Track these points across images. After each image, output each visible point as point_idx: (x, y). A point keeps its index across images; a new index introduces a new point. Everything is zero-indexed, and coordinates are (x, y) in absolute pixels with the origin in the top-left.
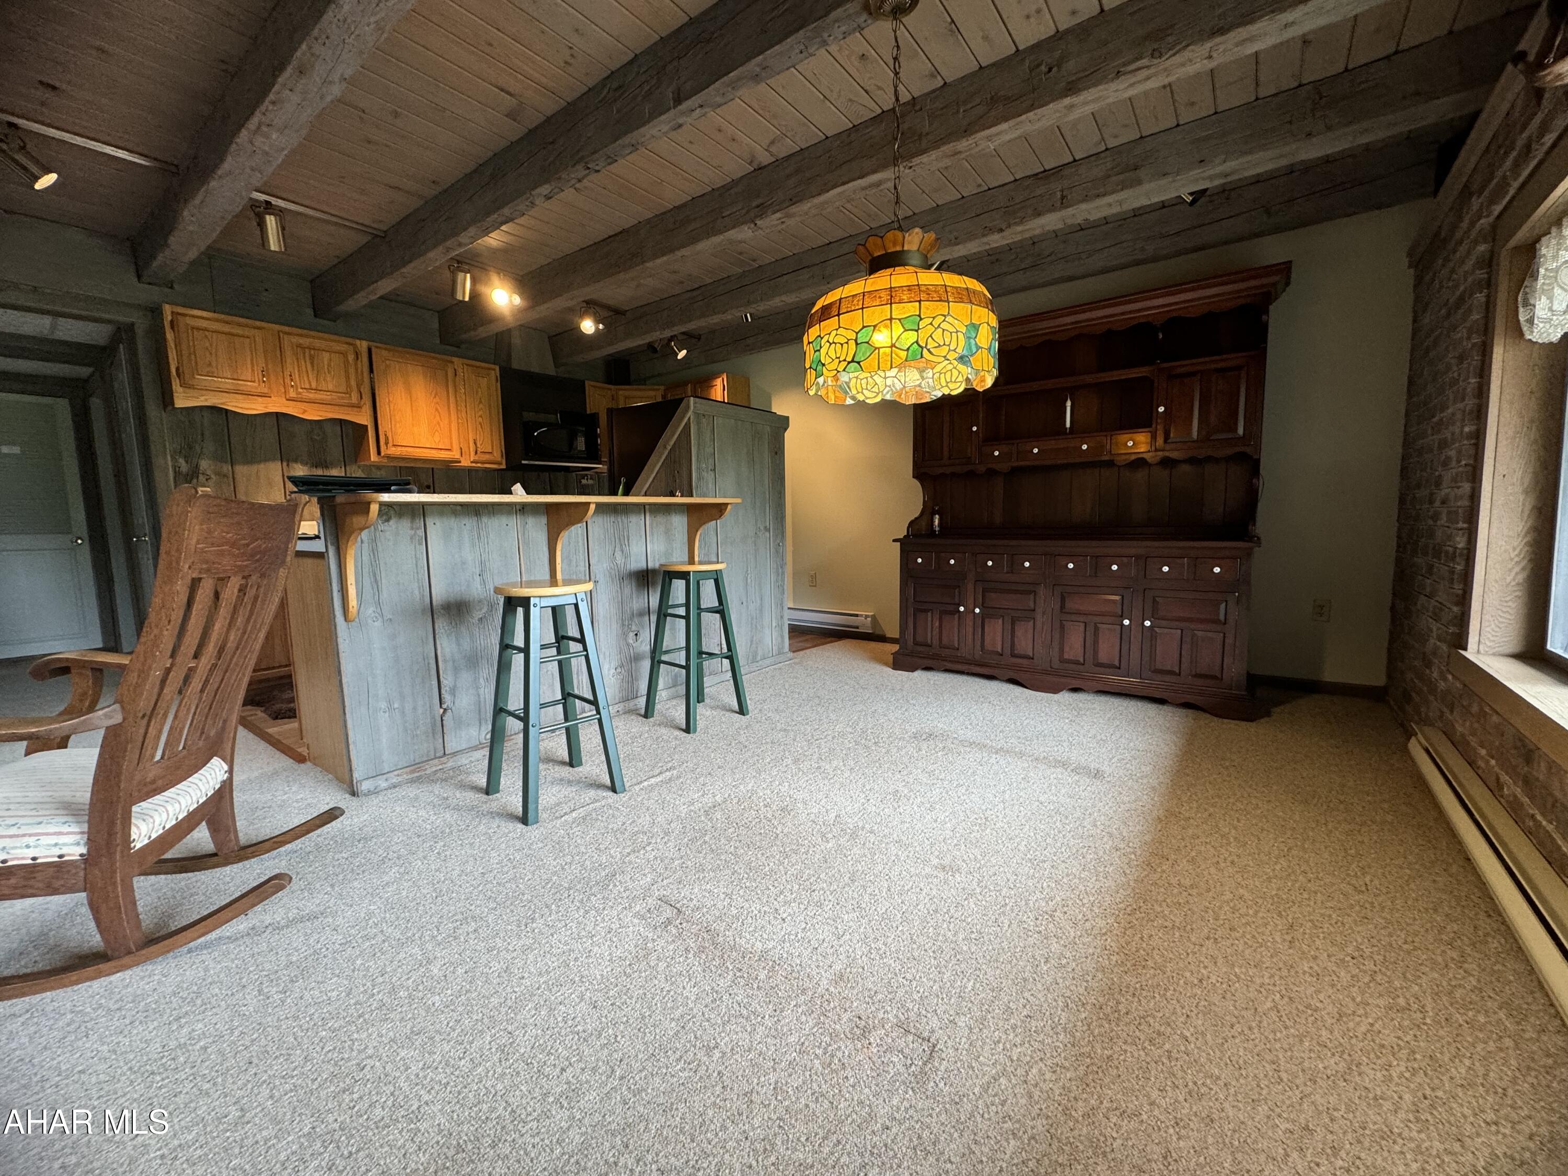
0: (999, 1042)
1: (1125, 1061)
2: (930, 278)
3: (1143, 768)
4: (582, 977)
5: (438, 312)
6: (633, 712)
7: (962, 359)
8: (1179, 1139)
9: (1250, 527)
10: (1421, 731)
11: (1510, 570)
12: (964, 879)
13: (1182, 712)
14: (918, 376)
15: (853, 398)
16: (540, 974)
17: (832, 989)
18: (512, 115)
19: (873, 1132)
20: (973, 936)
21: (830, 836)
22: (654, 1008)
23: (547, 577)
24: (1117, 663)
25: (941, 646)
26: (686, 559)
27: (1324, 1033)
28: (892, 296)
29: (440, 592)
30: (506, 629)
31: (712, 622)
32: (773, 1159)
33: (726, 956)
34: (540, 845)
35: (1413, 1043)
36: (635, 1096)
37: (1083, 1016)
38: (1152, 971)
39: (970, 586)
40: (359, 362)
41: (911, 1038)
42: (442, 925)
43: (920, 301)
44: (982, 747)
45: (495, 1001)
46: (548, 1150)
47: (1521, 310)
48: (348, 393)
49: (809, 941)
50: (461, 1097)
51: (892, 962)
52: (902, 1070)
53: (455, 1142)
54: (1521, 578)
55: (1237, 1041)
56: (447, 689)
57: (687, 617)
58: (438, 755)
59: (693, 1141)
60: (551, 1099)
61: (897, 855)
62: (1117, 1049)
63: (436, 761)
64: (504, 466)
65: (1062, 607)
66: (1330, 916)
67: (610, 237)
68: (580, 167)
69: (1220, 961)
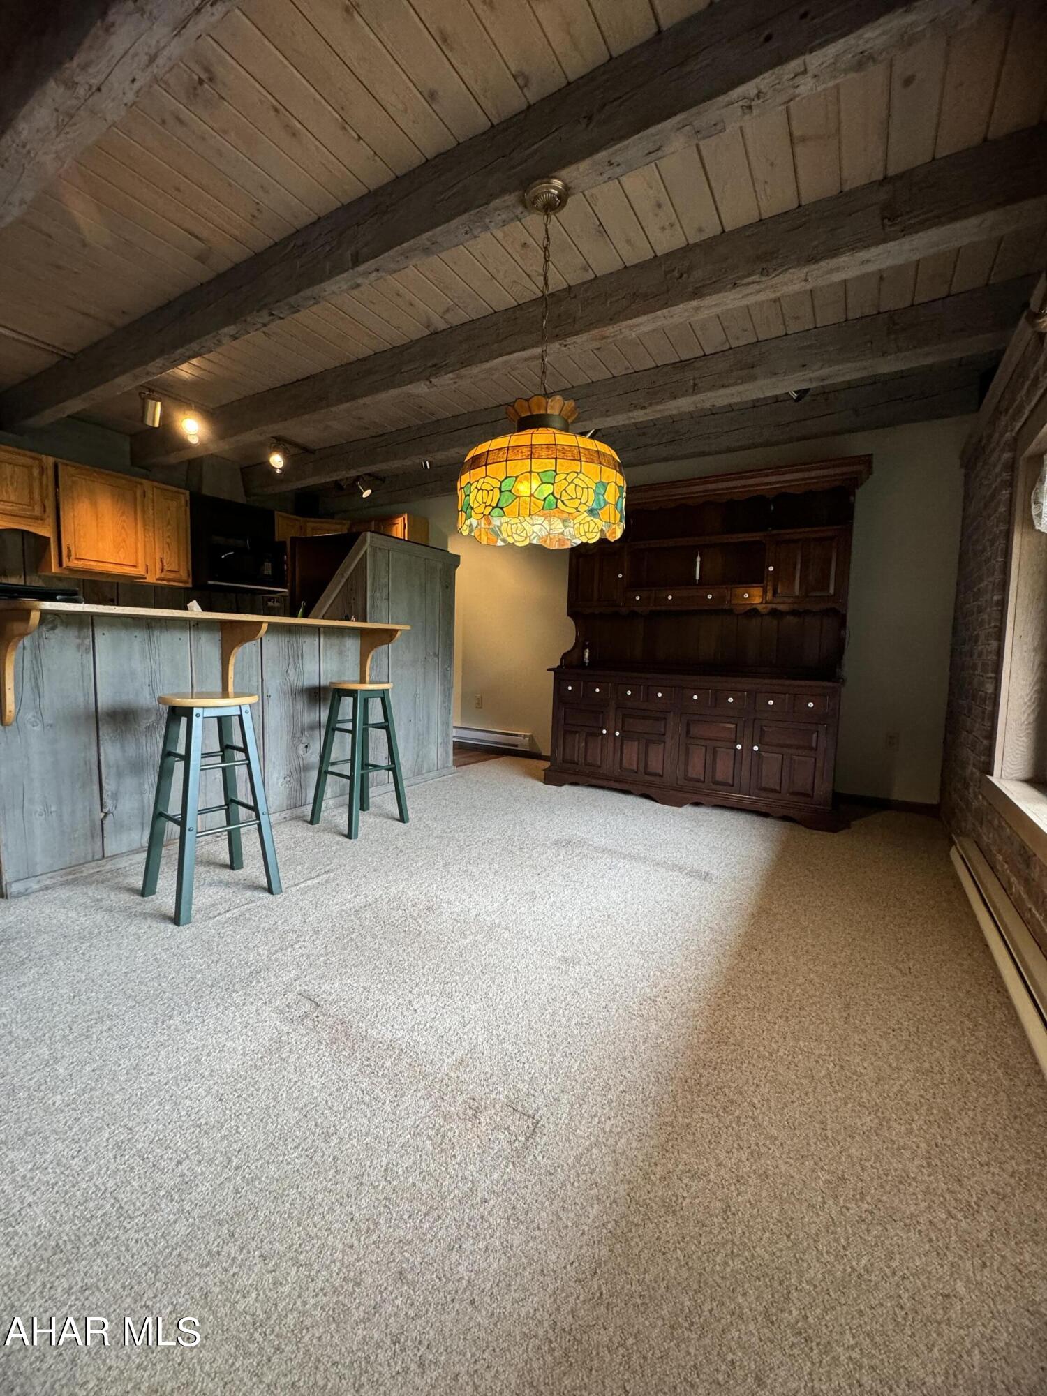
0: (595, 1116)
1: (701, 1127)
2: (565, 439)
3: (745, 871)
4: (212, 1071)
5: (131, 436)
6: (300, 818)
7: (591, 512)
8: (739, 1194)
9: (837, 670)
10: (960, 842)
11: (1024, 712)
12: (582, 970)
13: (780, 823)
14: (561, 526)
15: (504, 540)
16: (170, 1070)
17: (452, 1074)
18: (202, 258)
19: (472, 1205)
20: (584, 1021)
21: (468, 932)
22: (280, 1098)
23: (219, 689)
24: (730, 781)
25: (587, 764)
26: (358, 678)
27: (864, 1095)
28: (532, 452)
29: (106, 699)
30: (169, 738)
31: (378, 738)
32: (374, 1237)
33: (356, 1046)
34: (189, 944)
35: (931, 1100)
36: (248, 1185)
37: (671, 1088)
38: (732, 1047)
39: (612, 714)
40: (45, 476)
41: (518, 1115)
42: (76, 1025)
43: (556, 459)
44: (613, 852)
45: (119, 1097)
46: (151, 1244)
47: (1033, 506)
48: (31, 504)
49: (436, 1030)
50: (67, 1197)
51: (509, 1047)
52: (506, 1145)
53: (53, 1243)
54: (1032, 718)
55: (795, 1105)
56: (110, 793)
57: (353, 732)
58: (96, 857)
59: (299, 1225)
60: (162, 1193)
61: (526, 950)
62: (695, 1116)
63: (93, 864)
64: (190, 585)
65: (688, 732)
66: (879, 996)
67: (298, 381)
68: (265, 313)
69: (789, 1036)
